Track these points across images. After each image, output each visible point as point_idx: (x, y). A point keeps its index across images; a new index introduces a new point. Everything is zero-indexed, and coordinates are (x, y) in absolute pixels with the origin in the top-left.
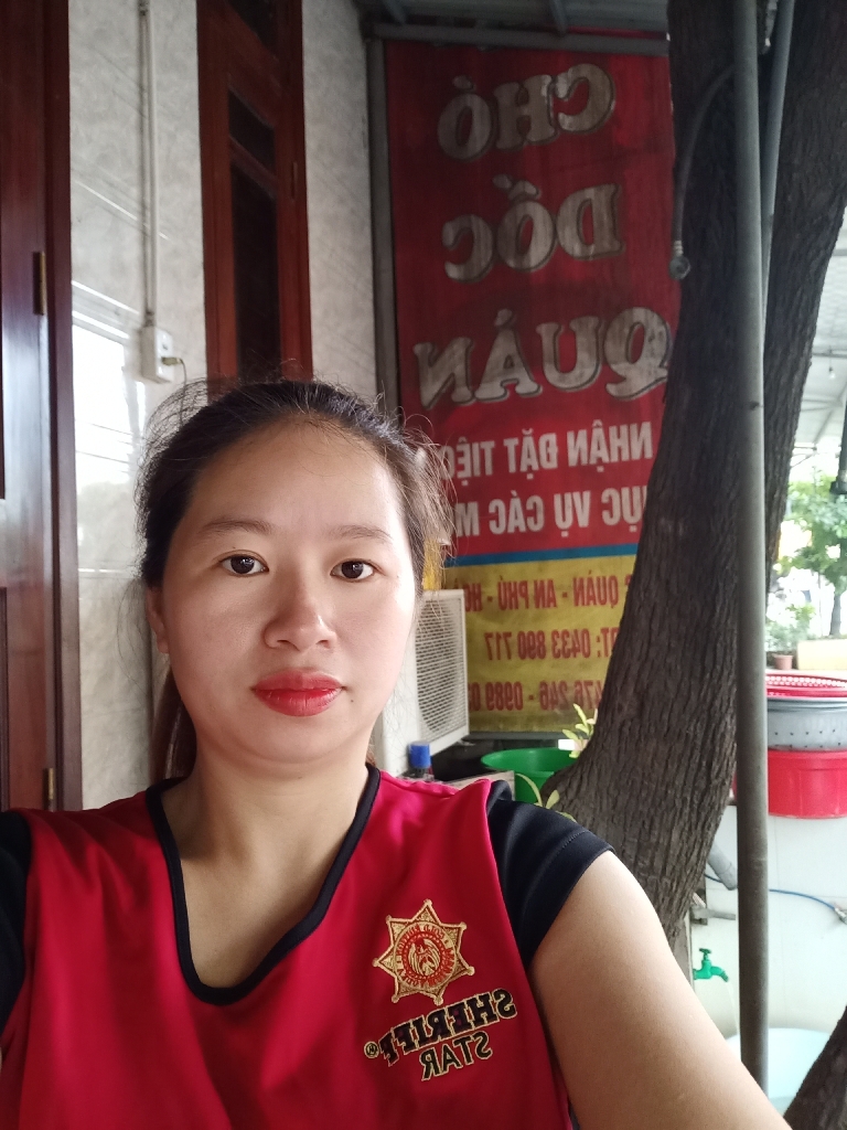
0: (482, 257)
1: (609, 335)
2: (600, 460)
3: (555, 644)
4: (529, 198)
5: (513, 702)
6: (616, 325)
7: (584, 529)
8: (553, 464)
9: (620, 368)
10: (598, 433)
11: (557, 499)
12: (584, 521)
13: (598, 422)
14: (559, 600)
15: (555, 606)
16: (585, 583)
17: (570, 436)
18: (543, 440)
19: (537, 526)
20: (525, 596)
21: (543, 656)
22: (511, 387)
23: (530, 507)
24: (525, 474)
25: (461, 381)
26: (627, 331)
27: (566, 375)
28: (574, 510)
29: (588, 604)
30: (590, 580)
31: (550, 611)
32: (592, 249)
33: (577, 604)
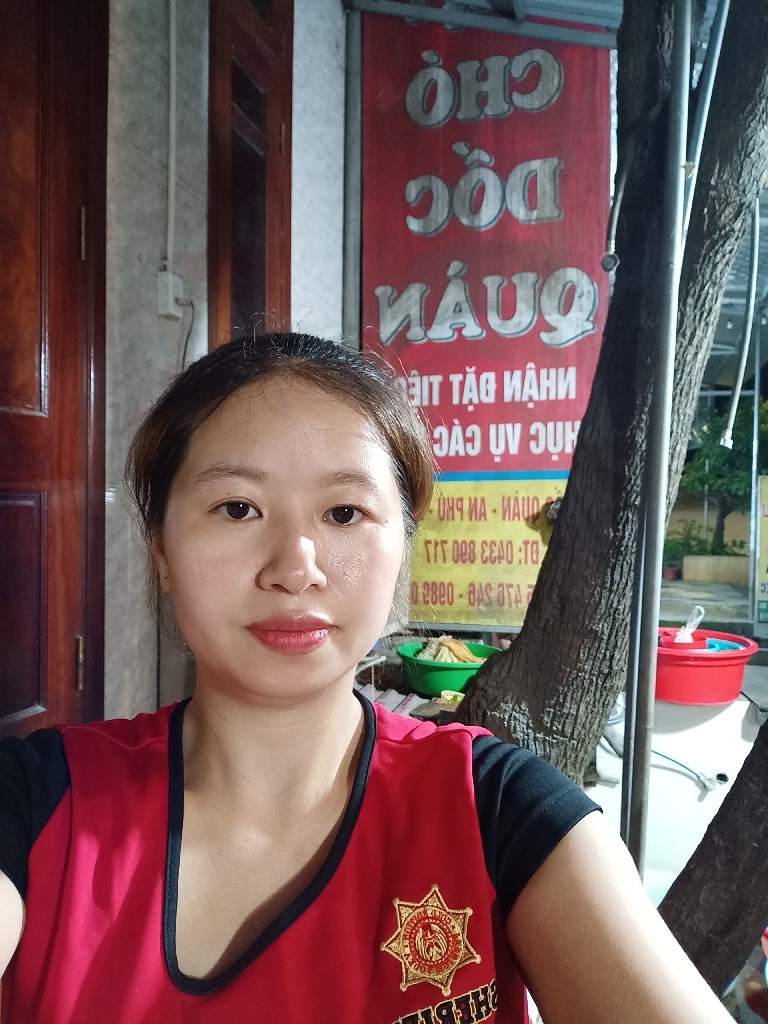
0: (439, 214)
1: (545, 290)
2: (531, 398)
3: (484, 551)
4: (482, 165)
5: (445, 598)
6: (552, 282)
7: (514, 456)
8: (491, 399)
9: (552, 318)
10: (531, 374)
11: (493, 428)
12: (514, 449)
13: (531, 365)
14: (489, 514)
15: (486, 519)
16: (512, 502)
17: (507, 374)
18: (484, 376)
19: (474, 450)
20: (461, 510)
21: (473, 562)
22: (459, 330)
23: (469, 434)
24: (467, 406)
25: (415, 322)
26: (560, 288)
27: (507, 322)
28: (506, 438)
29: (514, 519)
30: (517, 499)
31: (481, 523)
32: (535, 214)
33: (504, 519)
